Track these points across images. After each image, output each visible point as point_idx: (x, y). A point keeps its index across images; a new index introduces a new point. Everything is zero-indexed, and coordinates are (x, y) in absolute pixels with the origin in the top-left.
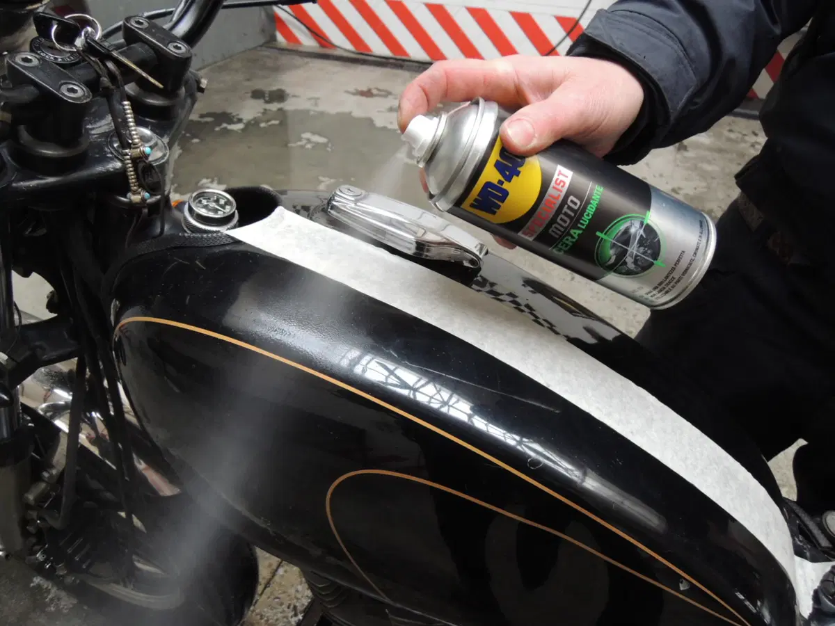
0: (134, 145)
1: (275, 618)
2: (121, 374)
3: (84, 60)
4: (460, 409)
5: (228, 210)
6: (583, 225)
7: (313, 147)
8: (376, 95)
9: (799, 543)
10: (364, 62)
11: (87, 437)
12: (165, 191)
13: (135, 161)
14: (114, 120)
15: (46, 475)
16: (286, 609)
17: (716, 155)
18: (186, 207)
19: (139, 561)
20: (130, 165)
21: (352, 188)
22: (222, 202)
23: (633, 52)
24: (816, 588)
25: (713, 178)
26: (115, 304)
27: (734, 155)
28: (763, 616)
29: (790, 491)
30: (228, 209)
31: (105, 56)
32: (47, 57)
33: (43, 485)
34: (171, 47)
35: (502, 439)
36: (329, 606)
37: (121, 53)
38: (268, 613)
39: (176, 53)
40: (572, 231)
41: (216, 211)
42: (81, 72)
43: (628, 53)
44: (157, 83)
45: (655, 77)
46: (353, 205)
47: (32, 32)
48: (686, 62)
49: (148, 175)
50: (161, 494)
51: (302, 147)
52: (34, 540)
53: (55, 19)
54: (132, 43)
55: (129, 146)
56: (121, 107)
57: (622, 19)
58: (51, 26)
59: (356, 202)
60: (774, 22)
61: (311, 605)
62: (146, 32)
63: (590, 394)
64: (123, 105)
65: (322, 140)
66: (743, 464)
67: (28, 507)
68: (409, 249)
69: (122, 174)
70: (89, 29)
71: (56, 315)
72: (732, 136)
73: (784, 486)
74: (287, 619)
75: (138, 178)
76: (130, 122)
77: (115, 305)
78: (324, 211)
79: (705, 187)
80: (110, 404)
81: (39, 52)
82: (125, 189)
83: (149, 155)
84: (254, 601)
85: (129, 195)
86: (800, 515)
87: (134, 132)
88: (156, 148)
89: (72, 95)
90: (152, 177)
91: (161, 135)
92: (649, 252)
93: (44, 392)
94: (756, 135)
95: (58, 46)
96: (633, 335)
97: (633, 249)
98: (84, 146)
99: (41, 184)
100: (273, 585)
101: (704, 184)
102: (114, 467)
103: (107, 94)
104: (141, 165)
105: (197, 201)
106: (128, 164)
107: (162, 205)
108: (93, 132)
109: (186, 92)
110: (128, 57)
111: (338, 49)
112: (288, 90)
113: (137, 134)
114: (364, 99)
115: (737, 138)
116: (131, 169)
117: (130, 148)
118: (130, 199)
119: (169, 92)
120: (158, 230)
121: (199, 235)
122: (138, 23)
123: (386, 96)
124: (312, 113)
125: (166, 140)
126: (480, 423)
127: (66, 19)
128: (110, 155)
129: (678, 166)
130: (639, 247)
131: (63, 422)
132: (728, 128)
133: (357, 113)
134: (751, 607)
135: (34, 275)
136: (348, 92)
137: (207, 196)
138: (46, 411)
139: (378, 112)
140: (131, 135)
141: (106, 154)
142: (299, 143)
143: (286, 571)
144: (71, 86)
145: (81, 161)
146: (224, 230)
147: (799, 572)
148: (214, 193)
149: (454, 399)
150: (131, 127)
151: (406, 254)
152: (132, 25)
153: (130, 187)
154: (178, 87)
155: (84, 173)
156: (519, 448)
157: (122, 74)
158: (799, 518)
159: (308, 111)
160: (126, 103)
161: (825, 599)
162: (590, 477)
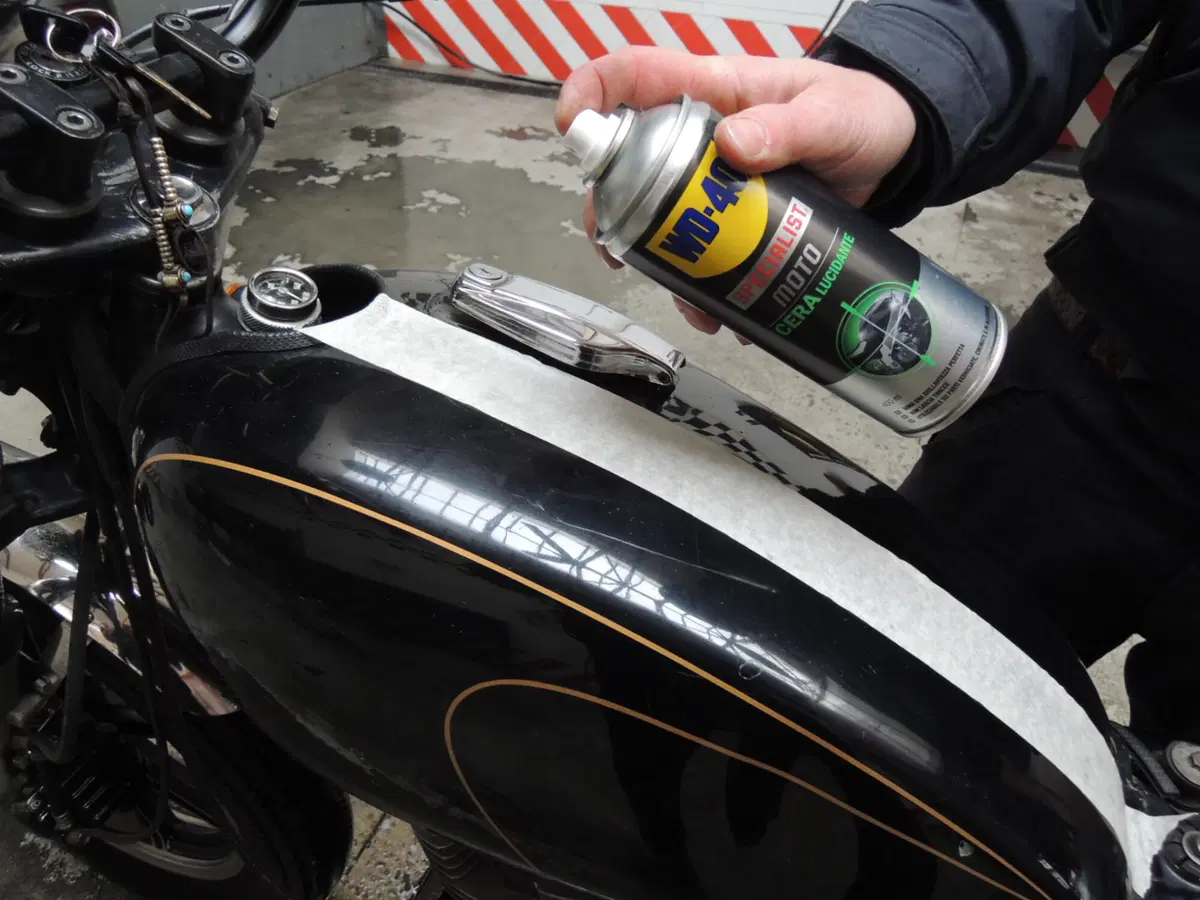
0: (168, 201)
1: (378, 892)
2: (145, 537)
3: (96, 77)
4: (645, 593)
5: (306, 299)
6: (823, 289)
7: (440, 210)
8: (531, 137)
9: (1132, 787)
10: (515, 89)
11: (102, 629)
12: (213, 270)
13: (169, 225)
14: (139, 166)
15: (41, 683)
16: (393, 879)
17: (1017, 228)
18: (244, 294)
19: (179, 810)
20: (161, 231)
21: (488, 268)
22: (298, 286)
23: (902, 63)
24: (1156, 852)
25: (1014, 261)
26: (138, 434)
27: (1044, 228)
28: (1079, 893)
29: (1119, 712)
30: (306, 296)
31: (125, 71)
32: (40, 71)
33: (36, 700)
34: (224, 58)
35: (706, 636)
36: (453, 878)
37: (151, 67)
38: (368, 885)
39: (232, 68)
40: (807, 298)
41: (288, 299)
42: (90, 94)
43: (895, 63)
44: (202, 112)
45: (933, 99)
46: (488, 293)
47: (18, 34)
48: (976, 80)
49: (188, 246)
50: (210, 712)
51: (425, 210)
52: (24, 779)
53: (52, 16)
54: (167, 53)
55: (161, 203)
56: (150, 146)
57: (888, 17)
58: (47, 26)
59: (493, 288)
60: (1102, 28)
61: (429, 873)
62: (186, 37)
63: (830, 569)
64: (152, 143)
65: (453, 201)
66: (1053, 673)
67: (14, 730)
68: (571, 357)
69: (150, 243)
70: (105, 32)
71: (55, 450)
72: (1041, 200)
73: (1111, 703)
74: (395, 893)
75: (173, 251)
76: (162, 168)
77: (138, 436)
78: (447, 301)
79: (1002, 274)
80: (134, 579)
81: (28, 64)
82: (155, 268)
83: (190, 217)
84: (347, 868)
85: (160, 275)
86: (1134, 746)
87: (167, 183)
88: (199, 208)
89: (76, 127)
90: (195, 249)
91: (208, 188)
92: (915, 340)
93: (40, 563)
94: (1075, 199)
95: (55, 55)
96: (895, 487)
97: (893, 334)
98: (92, 203)
99: (29, 258)
100: (376, 845)
101: (1001, 269)
102: (140, 673)
103: (129, 127)
104: (178, 232)
105: (260, 284)
106: (159, 229)
107: (208, 291)
108: (108, 182)
109: (246, 127)
110: (160, 74)
111: (477, 70)
112: (404, 129)
113: (171, 186)
114: (514, 142)
115: (1048, 203)
116: (163, 237)
117: (162, 206)
118: (161, 281)
119: (221, 125)
120: (204, 327)
121: (262, 335)
122: (176, 23)
123: (544, 139)
124: (437, 161)
125: (216, 195)
126: (674, 613)
127: (68, 16)
128: (133, 217)
129: (962, 242)
130: (901, 331)
131: (67, 606)
132: (1035, 189)
133: (503, 163)
134: (1062, 881)
135: (23, 392)
136: (490, 132)
137: (276, 278)
138: (41, 590)
139: (535, 161)
140: (164, 188)
141: (126, 216)
142: (419, 205)
143: (393, 824)
144: (73, 114)
145: (89, 224)
146: (299, 328)
147: (1132, 830)
148: (286, 273)
149: (636, 578)
150: (164, 175)
151: (567, 365)
152: (167, 26)
153: (161, 263)
154: (234, 118)
155: (94, 243)
156: (729, 649)
157: (152, 98)
158: (1133, 752)
159: (433, 158)
160: (155, 139)
161: (1169, 869)
162: (832, 692)
